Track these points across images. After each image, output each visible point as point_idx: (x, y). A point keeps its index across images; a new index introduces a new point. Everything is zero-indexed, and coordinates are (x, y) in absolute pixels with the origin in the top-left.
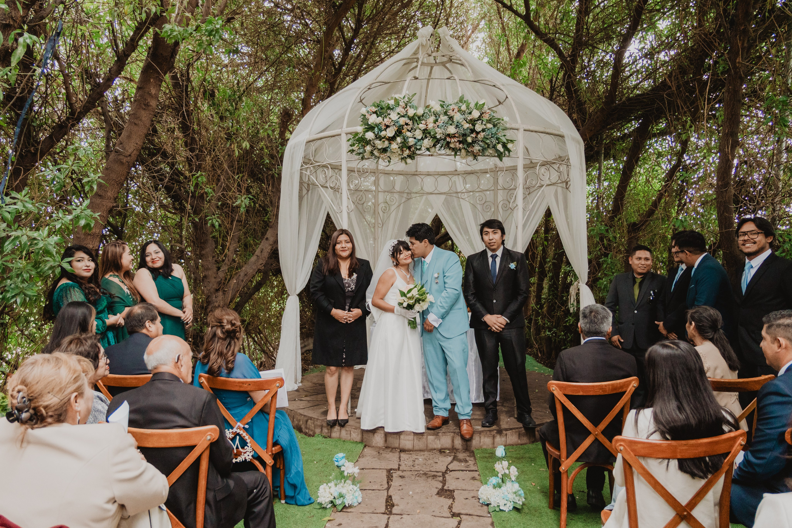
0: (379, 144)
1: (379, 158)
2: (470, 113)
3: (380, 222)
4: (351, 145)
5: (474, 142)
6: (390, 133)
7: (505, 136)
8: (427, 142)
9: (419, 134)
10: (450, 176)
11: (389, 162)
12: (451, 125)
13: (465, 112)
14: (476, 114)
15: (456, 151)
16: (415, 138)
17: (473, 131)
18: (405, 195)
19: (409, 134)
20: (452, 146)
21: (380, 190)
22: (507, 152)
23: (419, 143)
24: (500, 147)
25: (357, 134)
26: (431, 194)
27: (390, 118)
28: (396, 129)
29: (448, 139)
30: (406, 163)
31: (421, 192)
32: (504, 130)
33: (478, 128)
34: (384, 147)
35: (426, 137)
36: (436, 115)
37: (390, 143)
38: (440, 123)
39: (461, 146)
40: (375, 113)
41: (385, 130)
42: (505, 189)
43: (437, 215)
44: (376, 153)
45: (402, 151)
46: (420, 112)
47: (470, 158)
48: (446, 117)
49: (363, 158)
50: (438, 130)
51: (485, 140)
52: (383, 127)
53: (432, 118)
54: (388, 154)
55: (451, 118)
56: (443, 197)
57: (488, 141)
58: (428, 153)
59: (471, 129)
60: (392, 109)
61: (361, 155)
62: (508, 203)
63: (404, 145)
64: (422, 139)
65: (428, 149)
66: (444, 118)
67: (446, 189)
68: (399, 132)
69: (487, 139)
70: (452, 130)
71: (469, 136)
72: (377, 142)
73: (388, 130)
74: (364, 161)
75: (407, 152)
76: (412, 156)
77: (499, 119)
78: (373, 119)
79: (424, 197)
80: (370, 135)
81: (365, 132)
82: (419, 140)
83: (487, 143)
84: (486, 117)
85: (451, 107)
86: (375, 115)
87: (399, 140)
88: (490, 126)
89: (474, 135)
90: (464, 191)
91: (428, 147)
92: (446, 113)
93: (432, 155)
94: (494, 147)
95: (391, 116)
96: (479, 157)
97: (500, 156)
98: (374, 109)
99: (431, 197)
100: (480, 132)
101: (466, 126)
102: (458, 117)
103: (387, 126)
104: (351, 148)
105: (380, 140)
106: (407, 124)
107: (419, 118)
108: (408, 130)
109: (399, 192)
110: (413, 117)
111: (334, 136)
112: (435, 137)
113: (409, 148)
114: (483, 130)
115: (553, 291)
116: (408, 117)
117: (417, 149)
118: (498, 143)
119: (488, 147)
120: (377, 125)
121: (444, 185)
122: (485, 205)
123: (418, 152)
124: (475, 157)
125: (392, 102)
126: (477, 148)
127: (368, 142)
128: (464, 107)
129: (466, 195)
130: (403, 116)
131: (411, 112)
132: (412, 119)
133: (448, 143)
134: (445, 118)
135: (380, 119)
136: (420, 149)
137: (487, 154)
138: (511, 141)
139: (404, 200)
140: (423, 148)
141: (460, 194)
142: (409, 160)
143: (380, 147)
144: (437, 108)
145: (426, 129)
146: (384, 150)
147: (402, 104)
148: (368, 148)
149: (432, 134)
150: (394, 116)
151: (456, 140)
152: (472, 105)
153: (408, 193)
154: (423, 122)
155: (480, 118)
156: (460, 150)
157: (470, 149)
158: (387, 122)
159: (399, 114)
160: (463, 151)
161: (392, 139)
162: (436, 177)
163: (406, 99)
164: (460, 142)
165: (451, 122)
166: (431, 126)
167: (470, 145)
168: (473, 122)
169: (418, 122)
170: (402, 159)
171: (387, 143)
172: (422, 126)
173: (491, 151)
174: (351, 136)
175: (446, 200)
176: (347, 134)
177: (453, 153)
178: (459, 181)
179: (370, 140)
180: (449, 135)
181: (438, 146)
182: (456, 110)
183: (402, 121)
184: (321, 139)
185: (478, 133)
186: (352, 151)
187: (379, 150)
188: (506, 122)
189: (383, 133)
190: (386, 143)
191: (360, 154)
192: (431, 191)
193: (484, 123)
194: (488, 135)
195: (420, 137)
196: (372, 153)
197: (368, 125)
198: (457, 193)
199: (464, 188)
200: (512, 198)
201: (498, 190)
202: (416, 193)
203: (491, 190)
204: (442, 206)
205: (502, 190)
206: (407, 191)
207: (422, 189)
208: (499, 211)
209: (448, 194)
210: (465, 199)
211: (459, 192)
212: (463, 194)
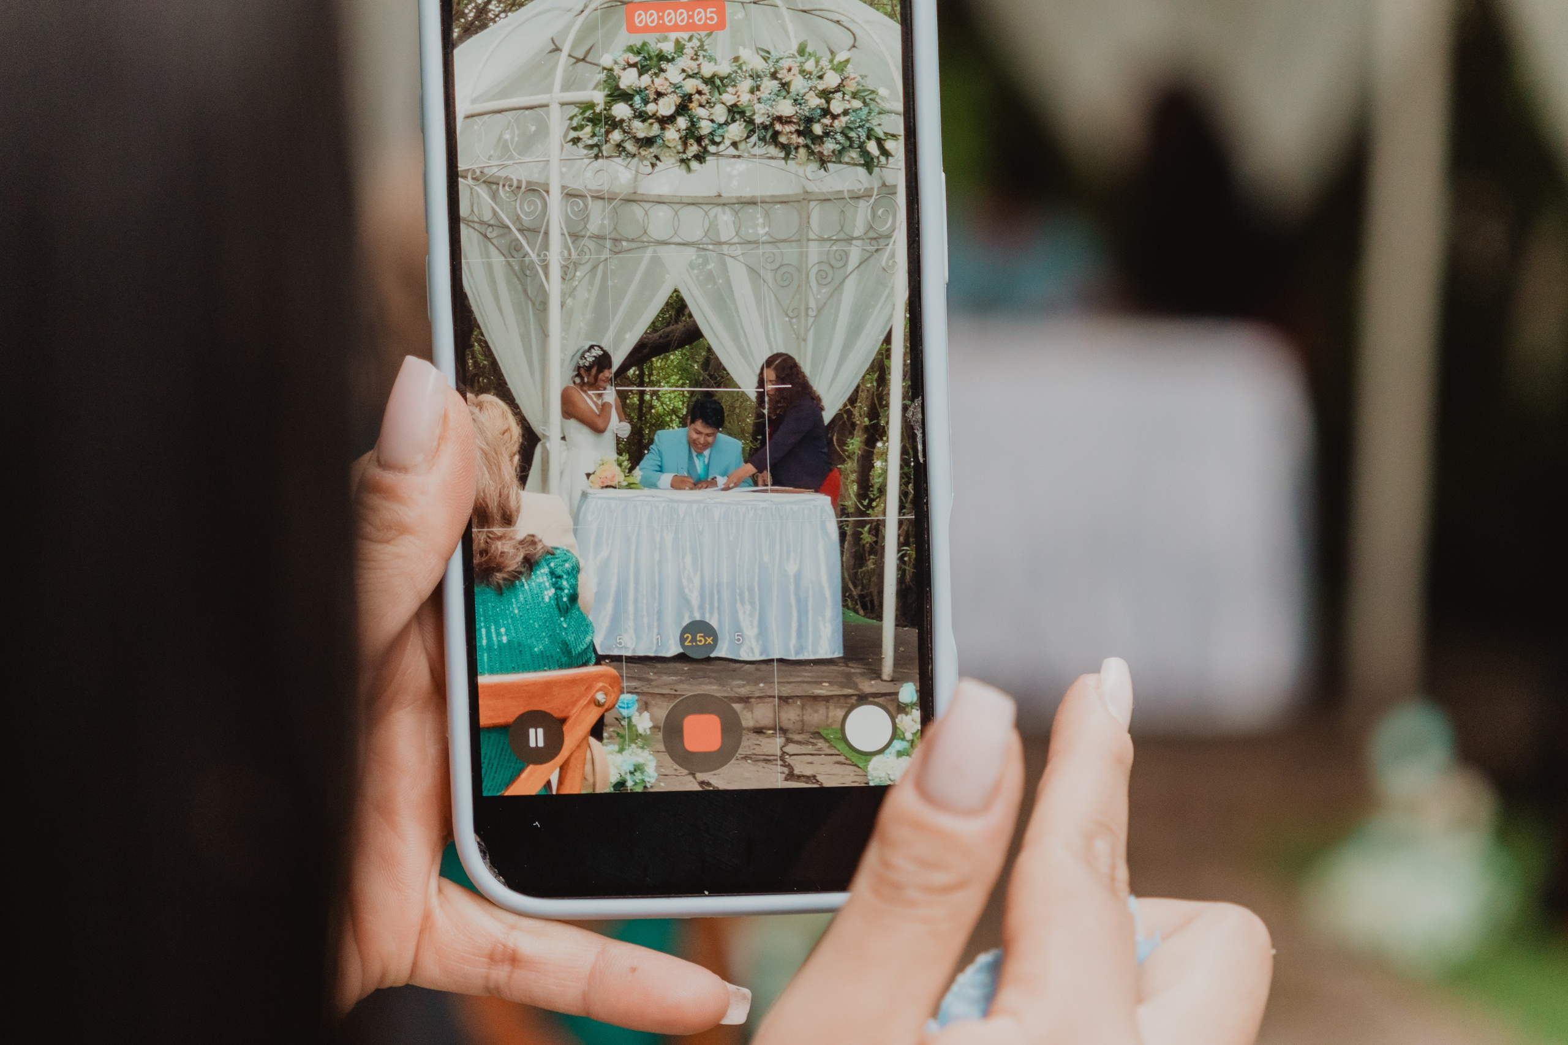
0: (641, 129)
1: (634, 156)
2: (821, 77)
4: (575, 129)
5: (826, 134)
6: (666, 107)
7: (880, 125)
8: (736, 130)
9: (720, 114)
10: (706, 208)
11: (653, 165)
12: (785, 98)
13: (811, 74)
14: (832, 80)
15: (787, 150)
16: (712, 121)
17: (826, 112)
18: (608, 244)
19: (701, 112)
20: (783, 139)
22: (883, 159)
23: (720, 131)
24: (872, 147)
25: (591, 106)
26: (665, 243)
27: (666, 79)
28: (679, 100)
29: (778, 127)
30: (689, 169)
31: (644, 238)
32: (880, 113)
33: (836, 107)
34: (652, 134)
35: (734, 121)
36: (756, 76)
37: (663, 129)
38: (764, 93)
39: (801, 140)
40: (634, 65)
41: (655, 101)
42: (824, 239)
43: (676, 291)
44: (630, 146)
45: (685, 144)
46: (724, 68)
47: (814, 166)
48: (776, 82)
49: (597, 157)
50: (757, 106)
51: (847, 131)
52: (652, 96)
53: (748, 84)
54: (654, 150)
55: (785, 86)
56: (691, 251)
57: (852, 134)
58: (732, 151)
59: (823, 109)
60: (668, 61)
61: (596, 150)
62: (829, 269)
63: (692, 134)
64: (726, 123)
65: (735, 144)
66: (769, 86)
67: (697, 235)
68: (683, 108)
69: (851, 129)
70: (786, 108)
71: (819, 121)
72: (637, 124)
73: (661, 101)
74: (600, 161)
75: (694, 149)
76: (700, 158)
77: (873, 92)
78: (629, 79)
79: (650, 250)
80: (621, 110)
81: (608, 105)
82: (720, 125)
83: (848, 138)
84: (851, 86)
85: (785, 63)
86: (634, 72)
87: (682, 122)
88: (857, 104)
89: (827, 121)
90: (736, 240)
91: (737, 139)
92: (774, 76)
93: (739, 157)
94: (862, 147)
95: (668, 75)
96: (830, 165)
97: (869, 164)
98: (634, 59)
99: (663, 251)
100: (839, 115)
101: (815, 102)
102: (798, 84)
103: (659, 95)
104: (573, 134)
105: (643, 121)
106: (699, 93)
107: (722, 79)
108: (701, 105)
109: (597, 237)
110: (713, 77)
111: (531, 108)
112: (750, 122)
113: (699, 140)
114: (846, 113)
116: (702, 78)
117: (714, 143)
118: (869, 138)
119: (851, 146)
120: (639, 91)
121: (693, 223)
122: (781, 271)
123: (712, 149)
124: (823, 162)
125: (668, 48)
126: (829, 146)
127: (615, 124)
128: (810, 66)
129: (738, 251)
130: (689, 76)
131: (707, 70)
132: (709, 81)
133: (776, 134)
134: (774, 85)
135: (646, 80)
136: (717, 144)
137: (847, 159)
138: (893, 136)
139: (606, 254)
140: (727, 142)
141: (725, 247)
142: (694, 164)
143: (641, 135)
144: (757, 63)
145: (735, 105)
146: (649, 142)
147: (689, 51)
148: (616, 136)
149: (748, 114)
150: (673, 72)
151: (793, 128)
152: (825, 63)
153: (615, 240)
154: (730, 89)
155: (838, 89)
156: (797, 148)
157: (816, 149)
158: (660, 83)
159: (683, 71)
160: (802, 151)
161: (666, 122)
162: (676, 207)
163: (696, 43)
164: (799, 133)
165: (784, 93)
166: (745, 98)
167: (819, 140)
168: (826, 95)
169: (721, 90)
170: (682, 161)
171: (656, 126)
172: (729, 98)
173: (854, 154)
174: (576, 110)
175: (696, 257)
176: (563, 104)
177: (782, 155)
178: (725, 218)
179: (622, 121)
180: (779, 119)
181: (754, 138)
182: (795, 70)
183: (690, 85)
184: (500, 111)
185: (835, 117)
186: (576, 141)
187: (637, 140)
188: (882, 98)
189: (651, 108)
190: (656, 129)
191: (591, 147)
192: (664, 237)
193: (847, 97)
194: (853, 122)
195: (722, 120)
196: (619, 146)
197: (617, 88)
198: (720, 243)
199: (734, 234)
200: (839, 258)
201: (809, 240)
202: (633, 240)
203: (793, 241)
204: (687, 270)
205: (817, 242)
206: (614, 235)
207: (645, 232)
208: (810, 286)
209: (701, 246)
210: (736, 258)
211: (725, 243)
212: (733, 247)
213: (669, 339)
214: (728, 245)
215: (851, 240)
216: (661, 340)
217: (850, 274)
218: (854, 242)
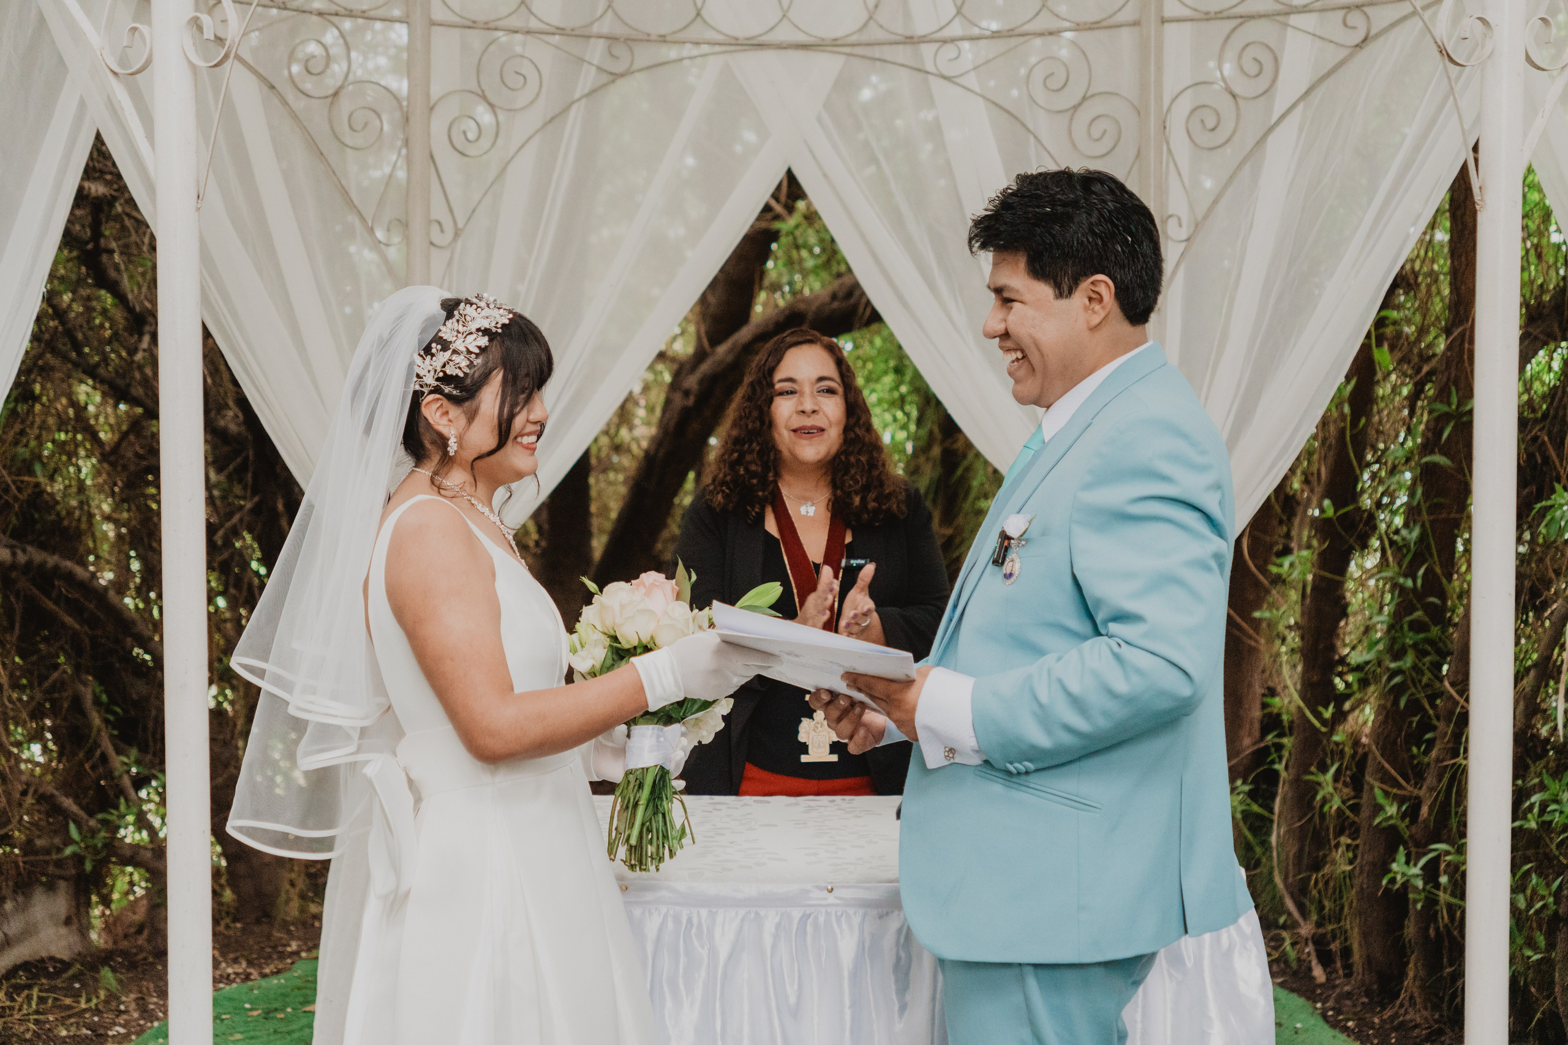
3: (439, 211)
18: (596, 51)
21: (439, 13)
26: (758, 45)
31: (693, 33)
42: (1208, 17)
43: (790, 174)
56: (829, 65)
62: (1225, 104)
67: (842, 18)
79: (715, 65)
90: (956, 29)
109: (561, 31)
115: (1417, 627)
122: (1084, 115)
139: (587, 79)
141: (927, 51)
153: (612, 39)
175: (845, 86)
192: (751, 29)
198: (910, 40)
199: (954, 11)
200: (1252, 69)
201: (1163, 21)
202: (663, 39)
203: (1120, 26)
204: (819, 120)
205: (1189, 24)
206: (605, 26)
207: (698, 14)
208: (1169, 151)
209: (858, 50)
210: (957, 80)
211: (924, 40)
212: (949, 51)
213: (852, 301)
214: (935, 46)
215: (1287, 14)
216: (836, 305)
217: (1283, 117)
218: (1294, 20)
